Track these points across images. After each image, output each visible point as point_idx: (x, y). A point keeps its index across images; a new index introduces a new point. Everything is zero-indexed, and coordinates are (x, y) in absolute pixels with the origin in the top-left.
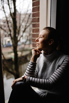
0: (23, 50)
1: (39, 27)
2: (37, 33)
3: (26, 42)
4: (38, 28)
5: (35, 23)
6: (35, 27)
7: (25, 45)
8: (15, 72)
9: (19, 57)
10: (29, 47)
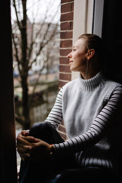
0: (37, 83)
1: (72, 37)
2: (68, 48)
3: (41, 70)
4: (71, 39)
5: (65, 31)
6: (65, 38)
7: (40, 75)
8: (23, 118)
9: (30, 95)
10: (47, 78)
